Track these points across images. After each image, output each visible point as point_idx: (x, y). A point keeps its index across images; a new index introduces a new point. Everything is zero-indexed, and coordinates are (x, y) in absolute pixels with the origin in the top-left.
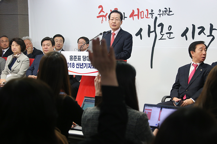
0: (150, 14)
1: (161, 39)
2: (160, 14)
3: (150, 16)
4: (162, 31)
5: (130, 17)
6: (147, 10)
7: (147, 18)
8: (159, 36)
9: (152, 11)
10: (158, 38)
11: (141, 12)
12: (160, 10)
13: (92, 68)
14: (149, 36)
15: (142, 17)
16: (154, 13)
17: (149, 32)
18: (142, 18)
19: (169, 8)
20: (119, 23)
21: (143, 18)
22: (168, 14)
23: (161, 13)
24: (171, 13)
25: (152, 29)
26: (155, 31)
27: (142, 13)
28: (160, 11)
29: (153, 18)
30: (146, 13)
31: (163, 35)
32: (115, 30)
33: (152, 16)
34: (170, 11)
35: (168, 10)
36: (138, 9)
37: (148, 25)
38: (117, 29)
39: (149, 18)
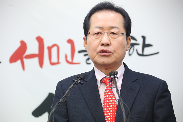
0: (80, 52)
3: (80, 57)
5: (13, 59)
6: (70, 42)
7: (72, 63)
11: (50, 49)
15: (54, 60)
18: (53, 64)
19: (144, 38)
21: (58, 63)
22: (140, 52)
24: (147, 51)
27: (54, 50)
29: (89, 64)
30: (66, 49)
33: (88, 59)
34: (145, 45)
35: (140, 41)
36: (40, 40)
39: (79, 63)
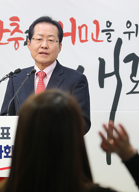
0: (103, 31)
1: (132, 92)
2: (129, 33)
3: (103, 36)
4: (134, 74)
6: (96, 22)
7: (97, 41)
8: (127, 85)
9: (109, 24)
10: (124, 91)
11: (80, 28)
12: (129, 22)
13: (5, 157)
14: (102, 85)
15: (83, 38)
16: (113, 30)
17: (102, 76)
18: (82, 41)
20: (56, 48)
21: (86, 41)
23: (133, 28)
25: (109, 68)
26: (116, 72)
27: (83, 29)
28: (129, 25)
29: (110, 41)
30: (92, 29)
31: (137, 82)
32: (45, 65)
33: (109, 38)
36: (73, 21)
37: (100, 59)
38: (50, 63)
39: (102, 41)
